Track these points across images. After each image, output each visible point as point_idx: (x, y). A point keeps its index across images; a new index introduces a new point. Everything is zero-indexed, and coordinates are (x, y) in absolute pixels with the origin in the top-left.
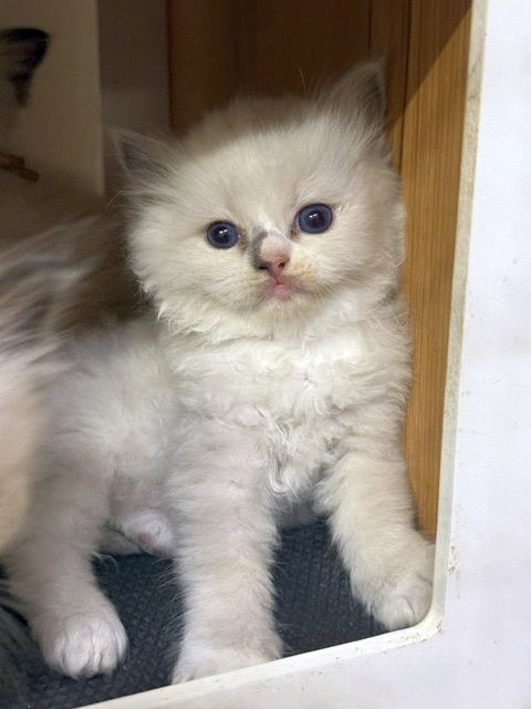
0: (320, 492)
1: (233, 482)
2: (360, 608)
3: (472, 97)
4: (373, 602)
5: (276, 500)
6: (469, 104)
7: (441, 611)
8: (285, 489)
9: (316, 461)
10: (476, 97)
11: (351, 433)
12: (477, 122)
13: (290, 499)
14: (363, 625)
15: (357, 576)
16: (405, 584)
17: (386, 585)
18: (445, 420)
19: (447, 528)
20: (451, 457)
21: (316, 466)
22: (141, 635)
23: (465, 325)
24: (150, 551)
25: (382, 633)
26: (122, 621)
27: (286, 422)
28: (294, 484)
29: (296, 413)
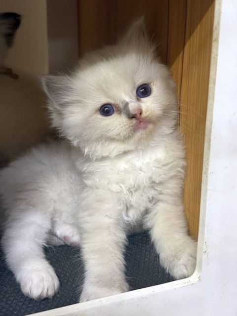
0: (146, 220)
1: (107, 216)
2: (163, 270)
3: (215, 40)
4: (169, 267)
5: (126, 224)
6: (214, 44)
7: (200, 271)
8: (130, 219)
9: (144, 207)
10: (217, 40)
11: (161, 193)
12: (217, 51)
13: (132, 223)
14: (164, 277)
15: (162, 256)
16: (184, 259)
17: (175, 259)
18: (203, 185)
19: (203, 233)
20: (205, 201)
21: (144, 209)
22: (65, 281)
23: (212, 143)
24: (69, 244)
25: (173, 280)
26: (57, 275)
27: (131, 190)
28: (134, 217)
29: (136, 185)
